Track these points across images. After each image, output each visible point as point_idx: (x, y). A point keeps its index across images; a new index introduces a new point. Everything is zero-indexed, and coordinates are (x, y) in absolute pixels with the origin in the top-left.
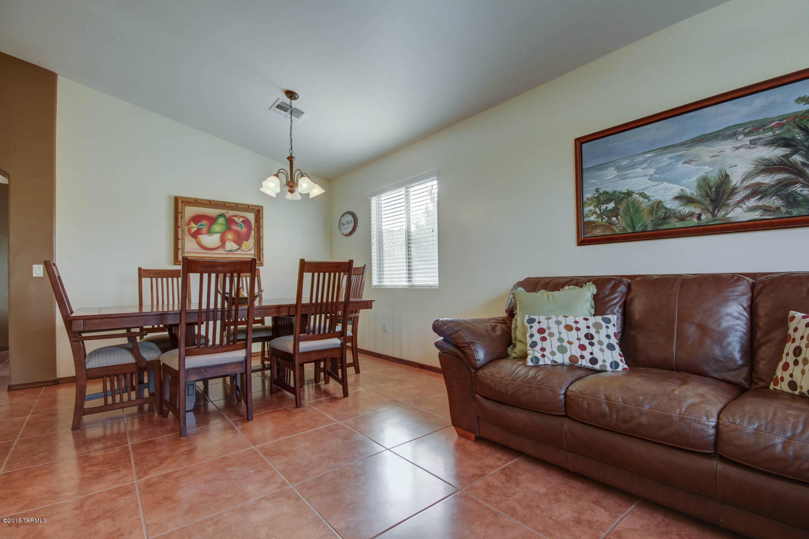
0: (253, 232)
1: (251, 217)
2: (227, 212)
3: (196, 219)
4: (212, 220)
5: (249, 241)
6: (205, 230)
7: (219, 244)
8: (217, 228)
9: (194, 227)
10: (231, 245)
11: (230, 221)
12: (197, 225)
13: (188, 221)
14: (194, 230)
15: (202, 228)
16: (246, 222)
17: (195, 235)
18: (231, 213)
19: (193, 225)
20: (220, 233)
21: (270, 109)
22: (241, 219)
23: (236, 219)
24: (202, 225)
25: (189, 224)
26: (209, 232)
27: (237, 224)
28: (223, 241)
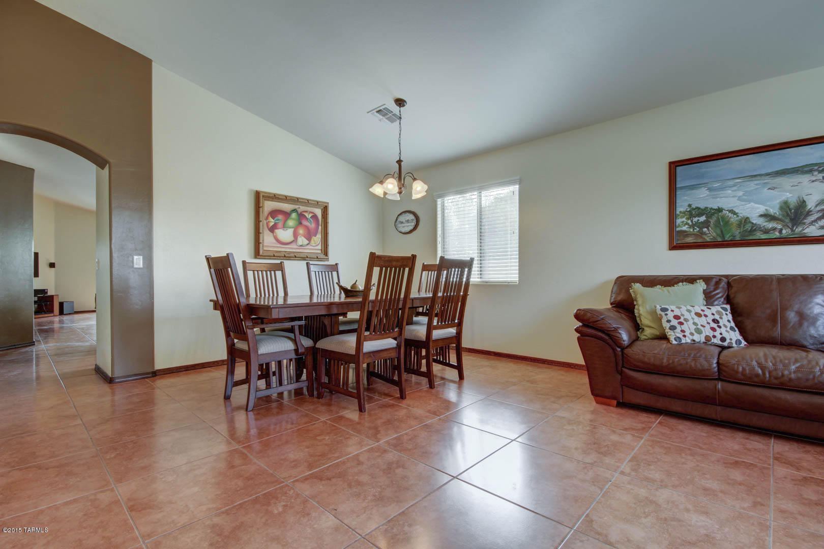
0: (320, 227)
1: (318, 212)
2: (299, 208)
3: (274, 213)
4: (287, 215)
5: (317, 236)
6: (280, 225)
7: (292, 238)
8: (291, 223)
9: (272, 222)
10: (302, 240)
11: (301, 216)
12: (274, 219)
13: (266, 215)
14: (271, 224)
15: (278, 222)
16: (315, 217)
17: (272, 229)
18: (302, 208)
19: (271, 219)
20: (293, 228)
21: (368, 113)
22: (311, 215)
23: (306, 214)
24: (278, 220)
25: (267, 218)
26: (284, 227)
27: (307, 219)
28: (296, 235)
